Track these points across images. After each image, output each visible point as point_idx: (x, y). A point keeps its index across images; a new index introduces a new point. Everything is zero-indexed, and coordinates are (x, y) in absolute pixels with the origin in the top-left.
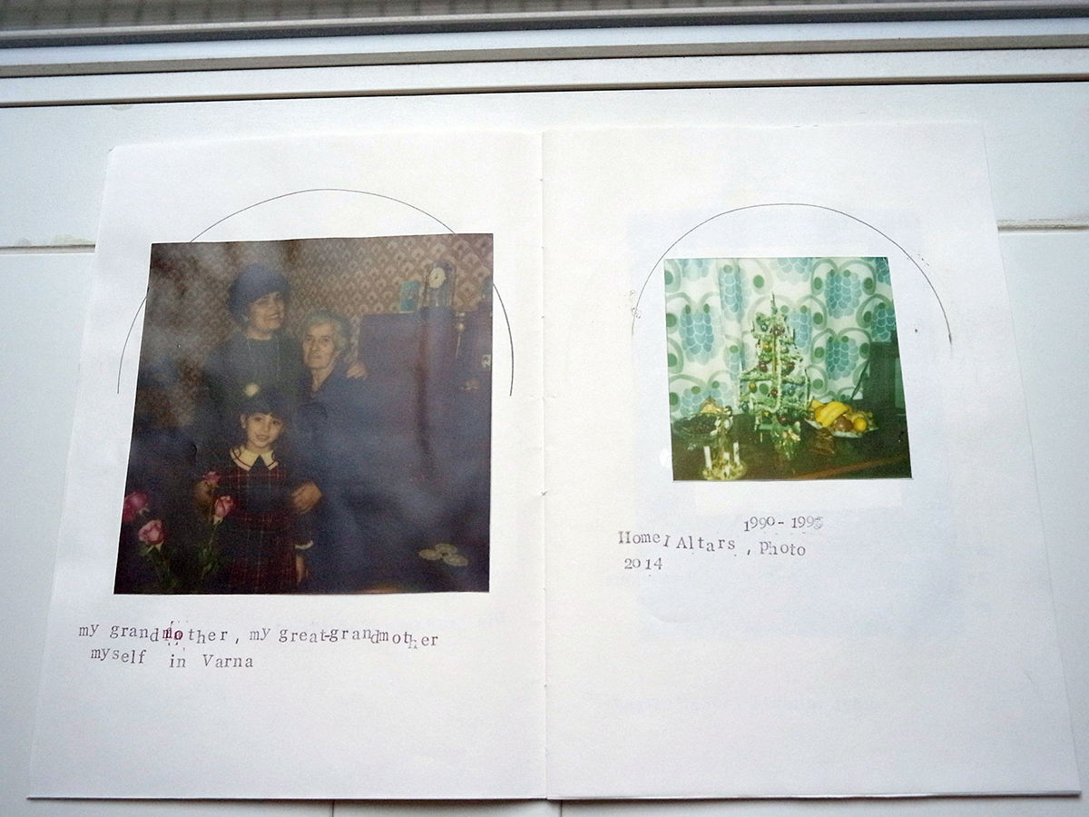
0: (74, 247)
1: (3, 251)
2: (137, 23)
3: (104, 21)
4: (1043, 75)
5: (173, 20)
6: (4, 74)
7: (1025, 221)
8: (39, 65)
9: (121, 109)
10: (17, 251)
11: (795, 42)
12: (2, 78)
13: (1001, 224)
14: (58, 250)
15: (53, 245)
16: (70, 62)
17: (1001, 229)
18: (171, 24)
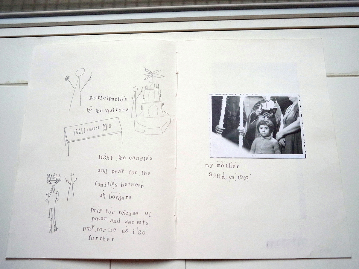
0: (24, 84)
1: (1, 85)
2: (45, 10)
3: (34, 9)
4: (344, 26)
5: (56, 9)
6: (1, 27)
7: (337, 74)
8: (13, 24)
9: (39, 38)
10: (6, 85)
11: (261, 15)
12: (1, 28)
13: (328, 75)
14: (19, 85)
15: (17, 83)
16: (23, 23)
17: (327, 76)
18: (56, 10)
